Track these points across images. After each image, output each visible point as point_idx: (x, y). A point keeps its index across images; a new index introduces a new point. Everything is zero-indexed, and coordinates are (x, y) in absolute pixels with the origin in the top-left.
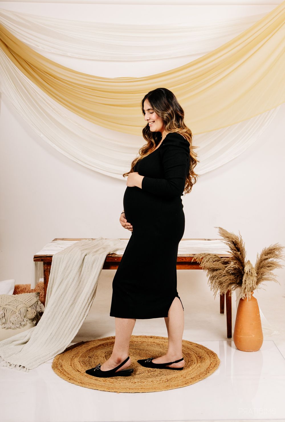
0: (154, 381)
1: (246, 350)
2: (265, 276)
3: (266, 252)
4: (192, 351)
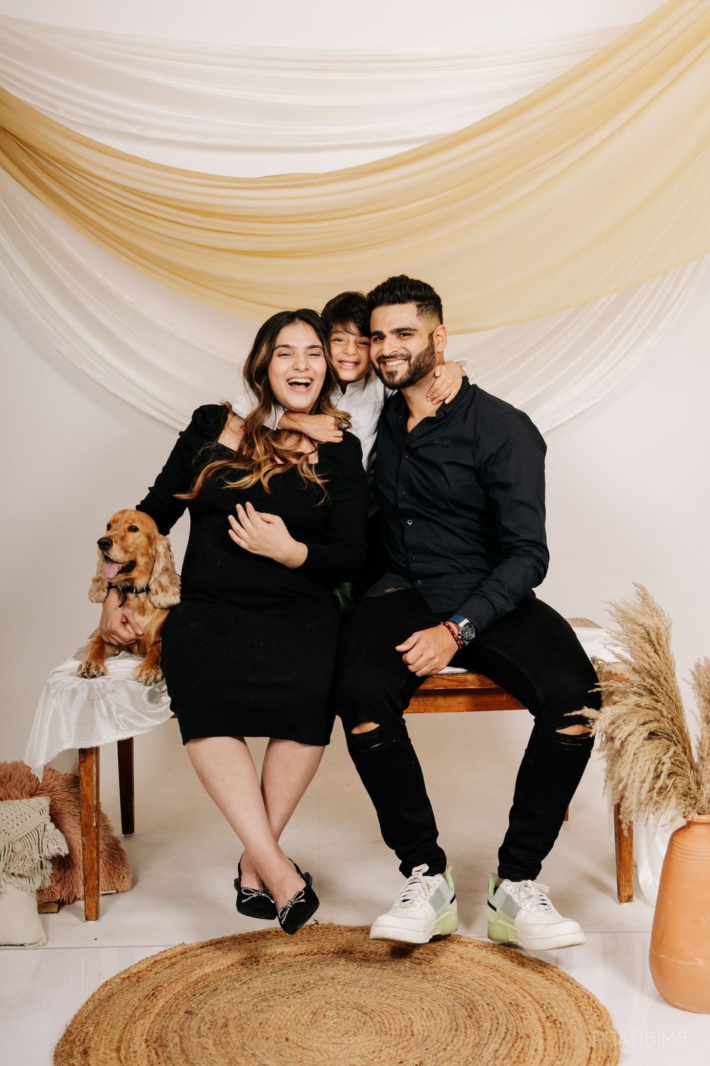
4: (526, 995)
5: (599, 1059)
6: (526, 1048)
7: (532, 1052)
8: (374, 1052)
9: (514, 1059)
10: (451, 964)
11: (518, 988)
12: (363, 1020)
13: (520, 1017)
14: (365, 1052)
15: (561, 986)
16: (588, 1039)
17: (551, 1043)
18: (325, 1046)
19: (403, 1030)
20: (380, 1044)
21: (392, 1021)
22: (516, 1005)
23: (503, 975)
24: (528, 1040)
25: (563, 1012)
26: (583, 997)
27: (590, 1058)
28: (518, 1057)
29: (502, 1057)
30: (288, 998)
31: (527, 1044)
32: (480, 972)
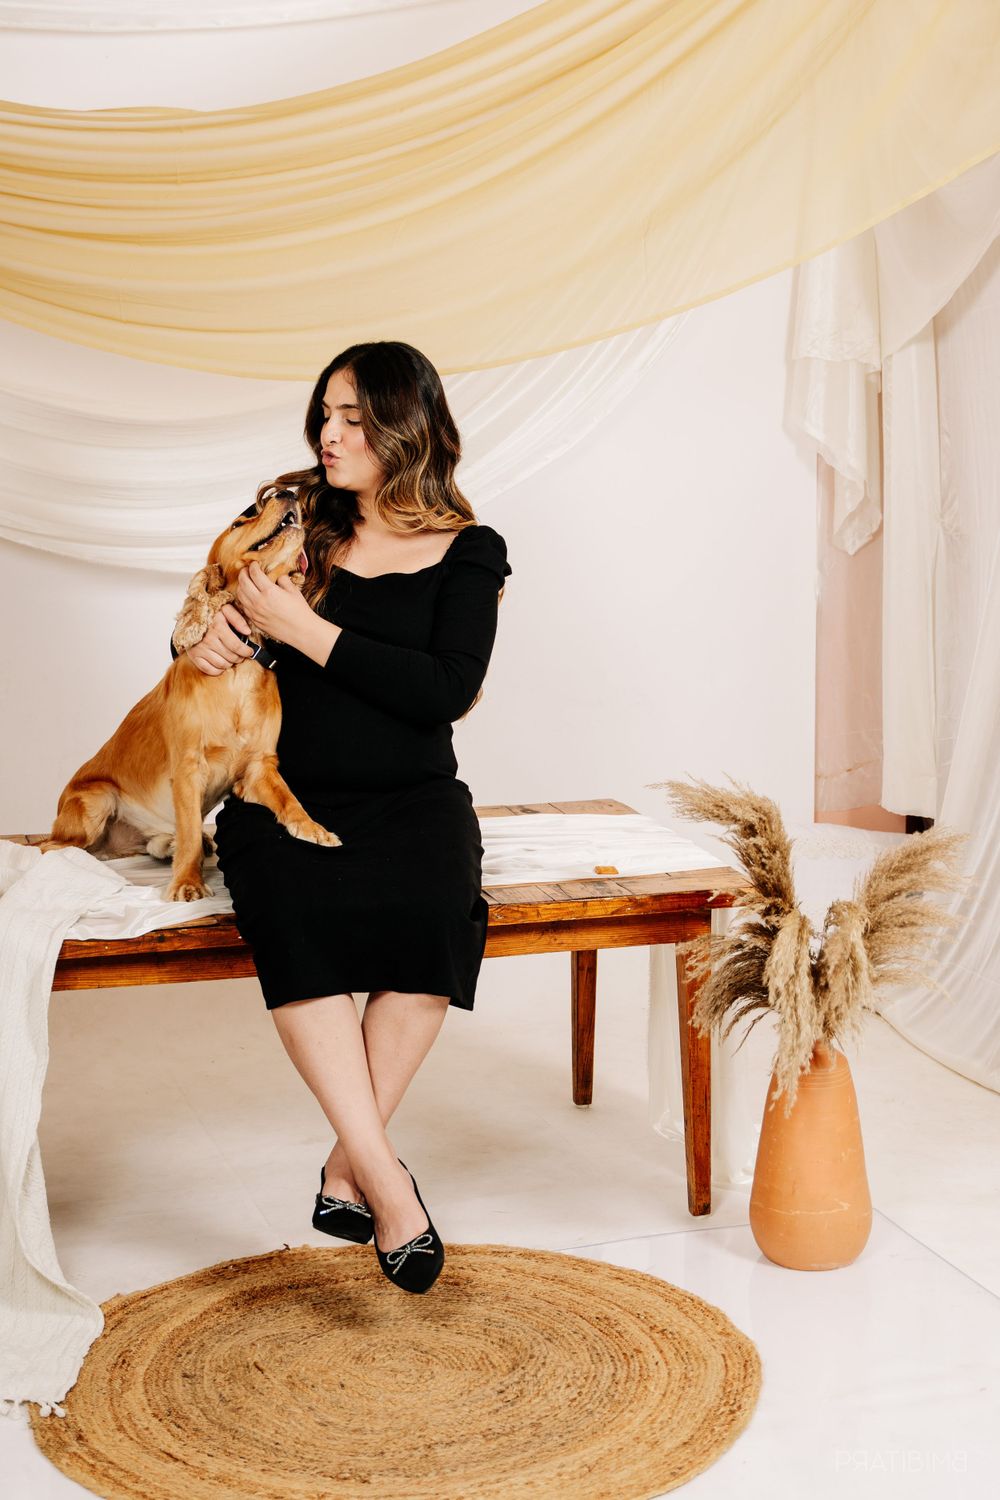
0: (538, 1482)
1: (815, 1265)
2: (882, 966)
3: (892, 864)
4: (612, 1306)
5: (738, 1366)
6: (644, 1365)
7: (652, 1367)
8: (461, 1394)
9: (637, 1379)
10: (498, 1280)
11: (599, 1300)
12: (424, 1359)
13: (617, 1331)
14: (451, 1397)
15: (652, 1291)
16: (715, 1347)
17: (670, 1355)
18: (397, 1396)
19: (480, 1363)
20: (466, 1384)
21: (461, 1357)
22: (605, 1318)
23: (572, 1287)
24: (640, 1355)
25: (668, 1320)
26: (684, 1300)
27: (726, 1365)
28: (640, 1375)
29: (623, 1381)
30: (305, 1344)
31: (642, 1360)
32: (537, 1285)
